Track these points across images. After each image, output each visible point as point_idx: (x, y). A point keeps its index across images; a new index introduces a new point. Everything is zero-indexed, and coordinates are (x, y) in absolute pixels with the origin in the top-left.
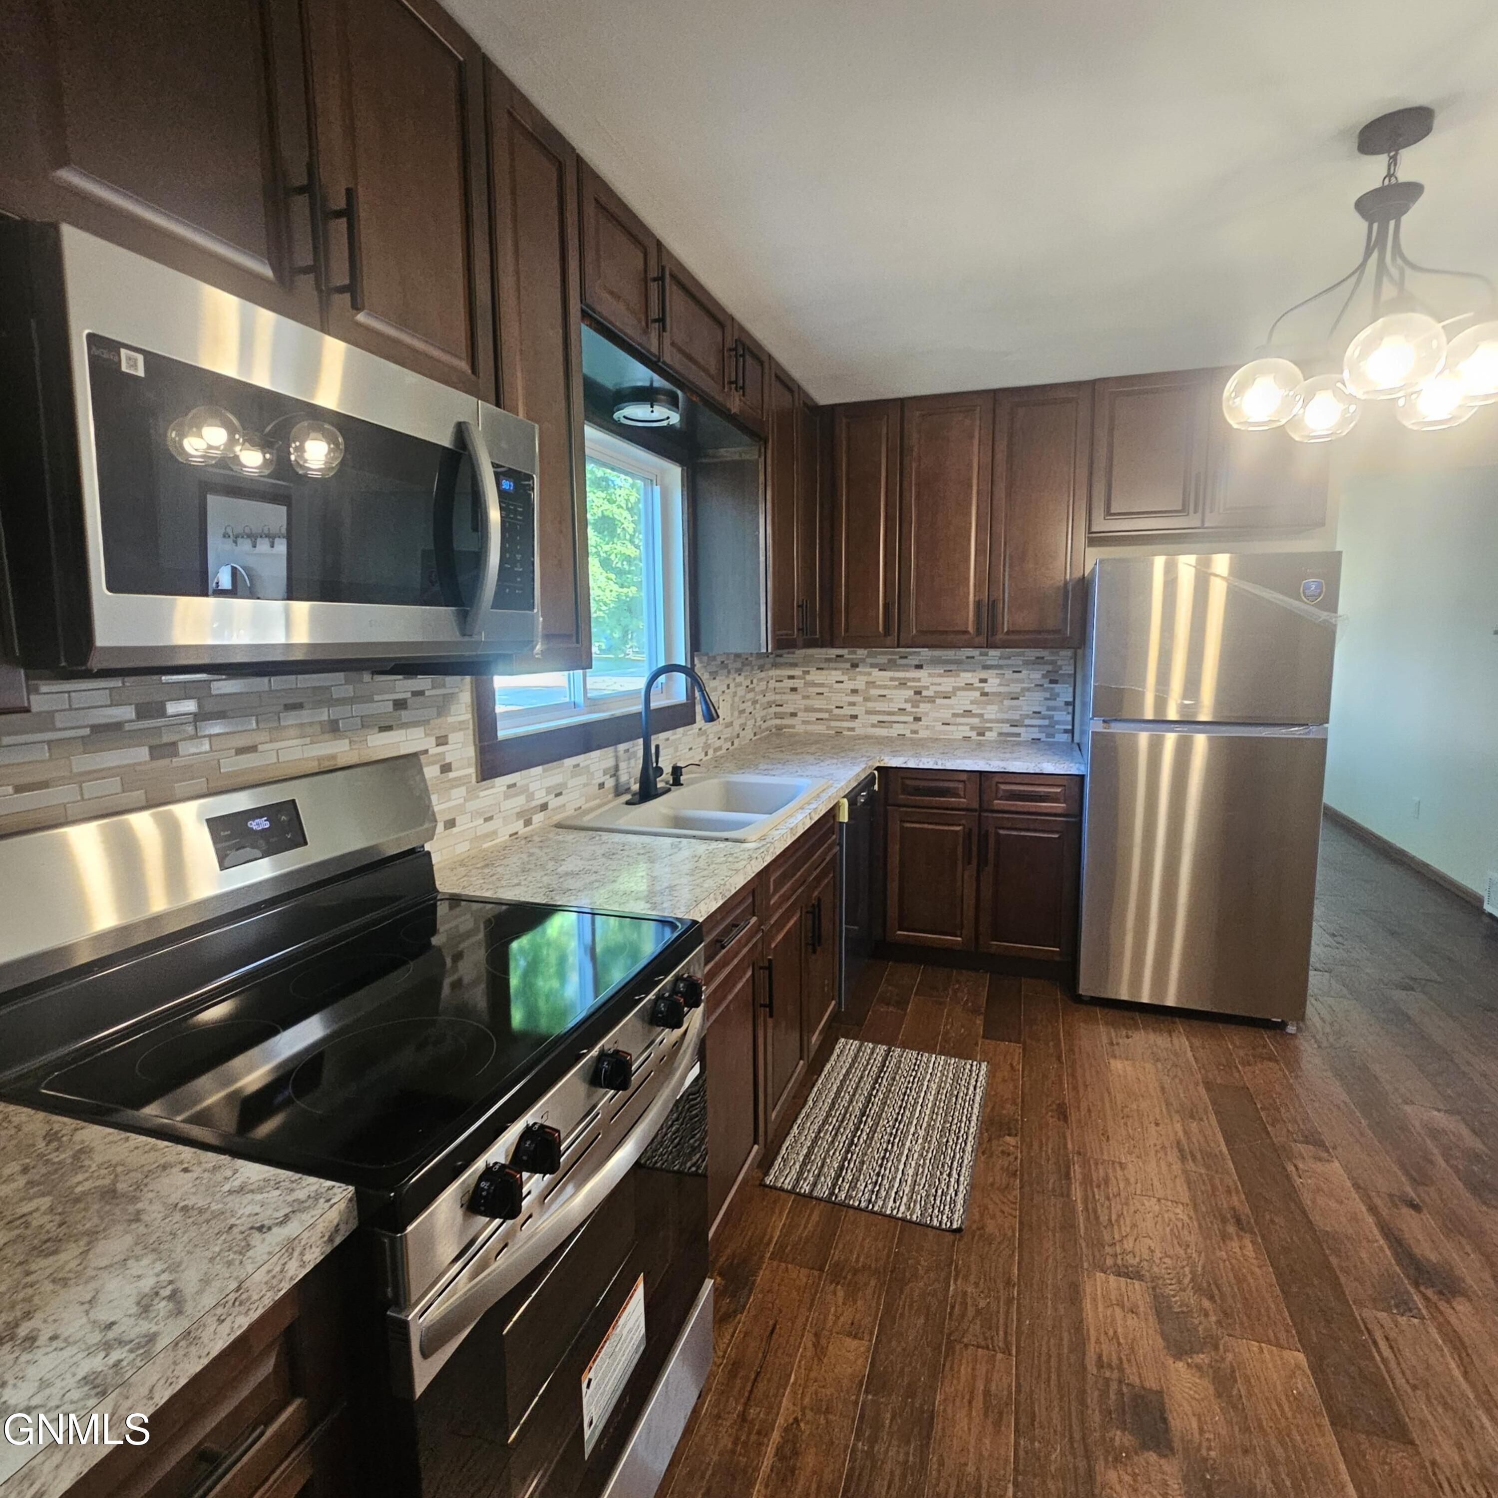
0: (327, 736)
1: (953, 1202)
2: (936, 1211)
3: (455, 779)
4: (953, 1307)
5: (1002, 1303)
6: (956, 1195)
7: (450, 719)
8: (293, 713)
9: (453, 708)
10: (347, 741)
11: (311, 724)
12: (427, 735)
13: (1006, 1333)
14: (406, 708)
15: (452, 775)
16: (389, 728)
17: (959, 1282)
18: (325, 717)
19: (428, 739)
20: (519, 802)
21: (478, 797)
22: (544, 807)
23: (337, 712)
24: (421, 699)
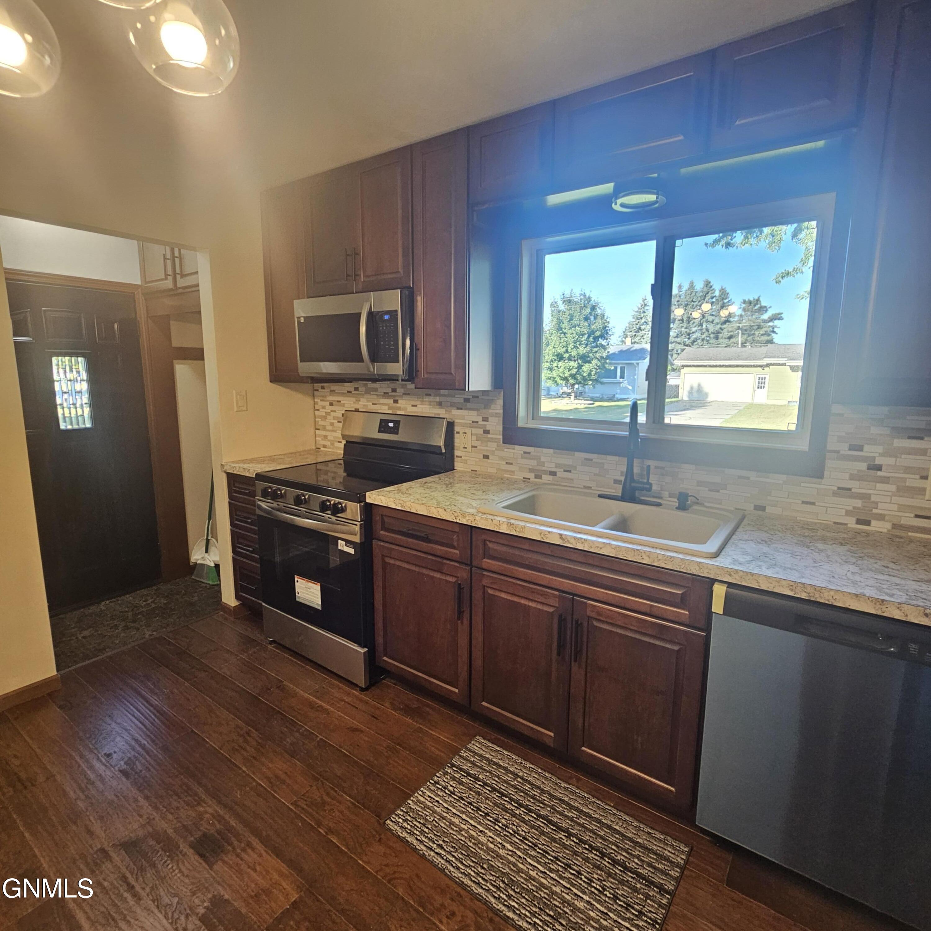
0: (438, 407)
1: (411, 834)
2: (409, 818)
3: (492, 438)
4: (336, 791)
5: (320, 818)
6: (417, 839)
7: (490, 411)
8: (427, 397)
9: (493, 406)
10: (444, 410)
11: (433, 401)
12: (478, 415)
13: (303, 809)
14: (469, 402)
15: (489, 436)
16: (461, 409)
17: (350, 805)
18: (438, 400)
19: (478, 417)
20: (533, 463)
21: (503, 451)
22: (553, 474)
23: (442, 399)
24: (476, 399)
